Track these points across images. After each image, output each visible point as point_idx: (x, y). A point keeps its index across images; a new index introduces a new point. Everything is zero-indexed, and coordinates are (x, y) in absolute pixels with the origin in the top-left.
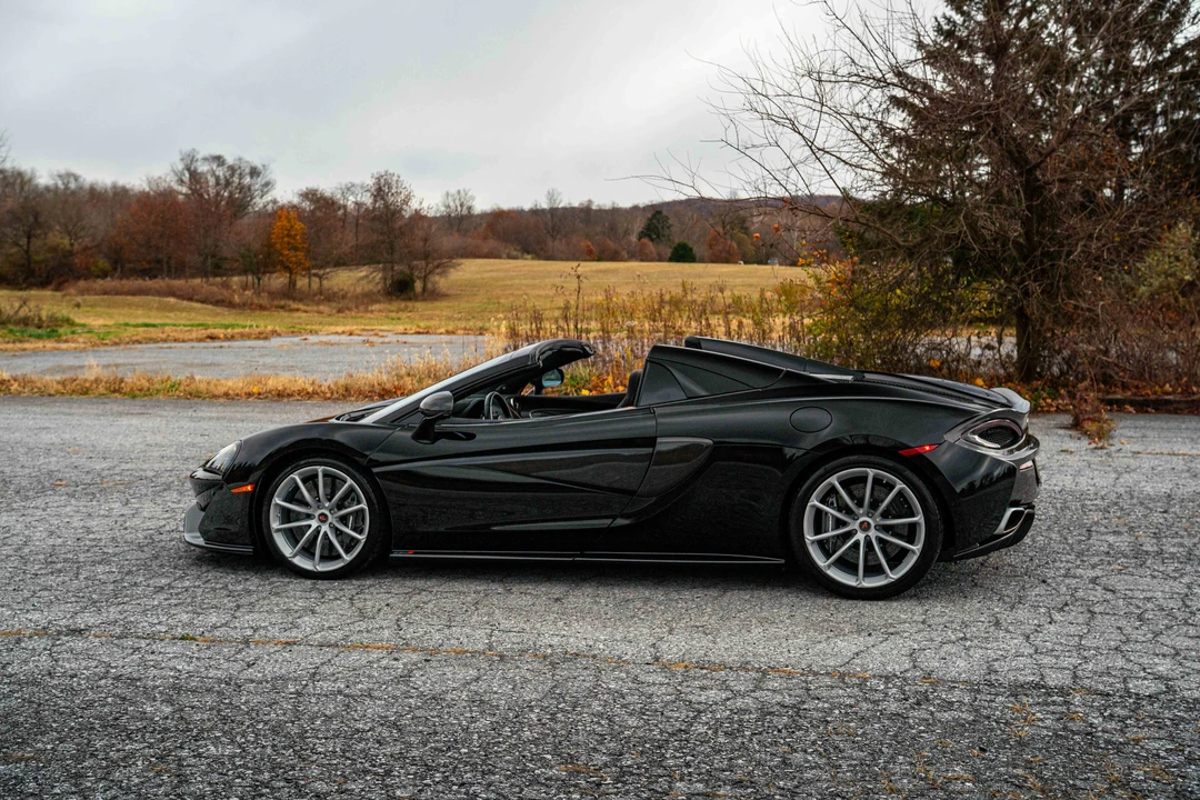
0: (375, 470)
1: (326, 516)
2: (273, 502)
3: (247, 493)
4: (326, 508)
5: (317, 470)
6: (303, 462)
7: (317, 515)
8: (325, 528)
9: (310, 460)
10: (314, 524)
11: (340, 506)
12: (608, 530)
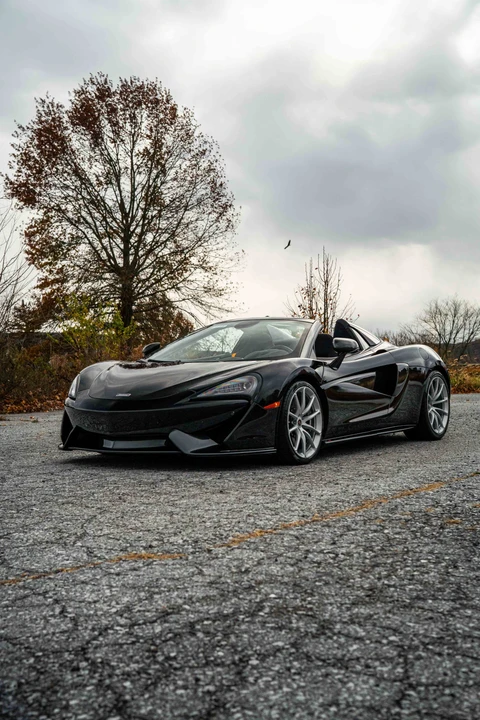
0: (322, 387)
1: (300, 421)
2: (288, 413)
3: (277, 408)
4: (301, 416)
5: (303, 389)
6: (298, 385)
8: (302, 429)
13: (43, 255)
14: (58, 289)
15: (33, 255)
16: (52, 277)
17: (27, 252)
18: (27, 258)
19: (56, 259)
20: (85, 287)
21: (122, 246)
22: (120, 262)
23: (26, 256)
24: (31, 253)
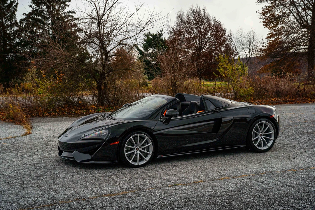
0: (154, 133)
1: (138, 148)
2: (125, 146)
3: (117, 144)
4: (139, 146)
5: (138, 135)
6: (133, 133)
7: (136, 149)
8: (139, 152)
9: (136, 132)
10: (135, 151)
11: (143, 145)
12: (212, 143)
13: (271, 22)
14: (278, 38)
15: (267, 23)
16: (274, 33)
17: (264, 22)
18: (264, 25)
19: (278, 23)
20: (291, 37)
21: (311, 14)
22: (310, 22)
23: (263, 24)
24: (266, 22)
